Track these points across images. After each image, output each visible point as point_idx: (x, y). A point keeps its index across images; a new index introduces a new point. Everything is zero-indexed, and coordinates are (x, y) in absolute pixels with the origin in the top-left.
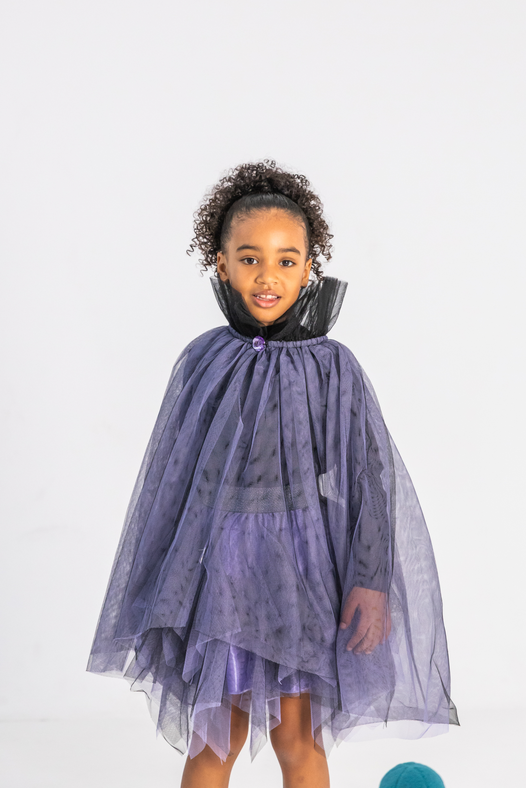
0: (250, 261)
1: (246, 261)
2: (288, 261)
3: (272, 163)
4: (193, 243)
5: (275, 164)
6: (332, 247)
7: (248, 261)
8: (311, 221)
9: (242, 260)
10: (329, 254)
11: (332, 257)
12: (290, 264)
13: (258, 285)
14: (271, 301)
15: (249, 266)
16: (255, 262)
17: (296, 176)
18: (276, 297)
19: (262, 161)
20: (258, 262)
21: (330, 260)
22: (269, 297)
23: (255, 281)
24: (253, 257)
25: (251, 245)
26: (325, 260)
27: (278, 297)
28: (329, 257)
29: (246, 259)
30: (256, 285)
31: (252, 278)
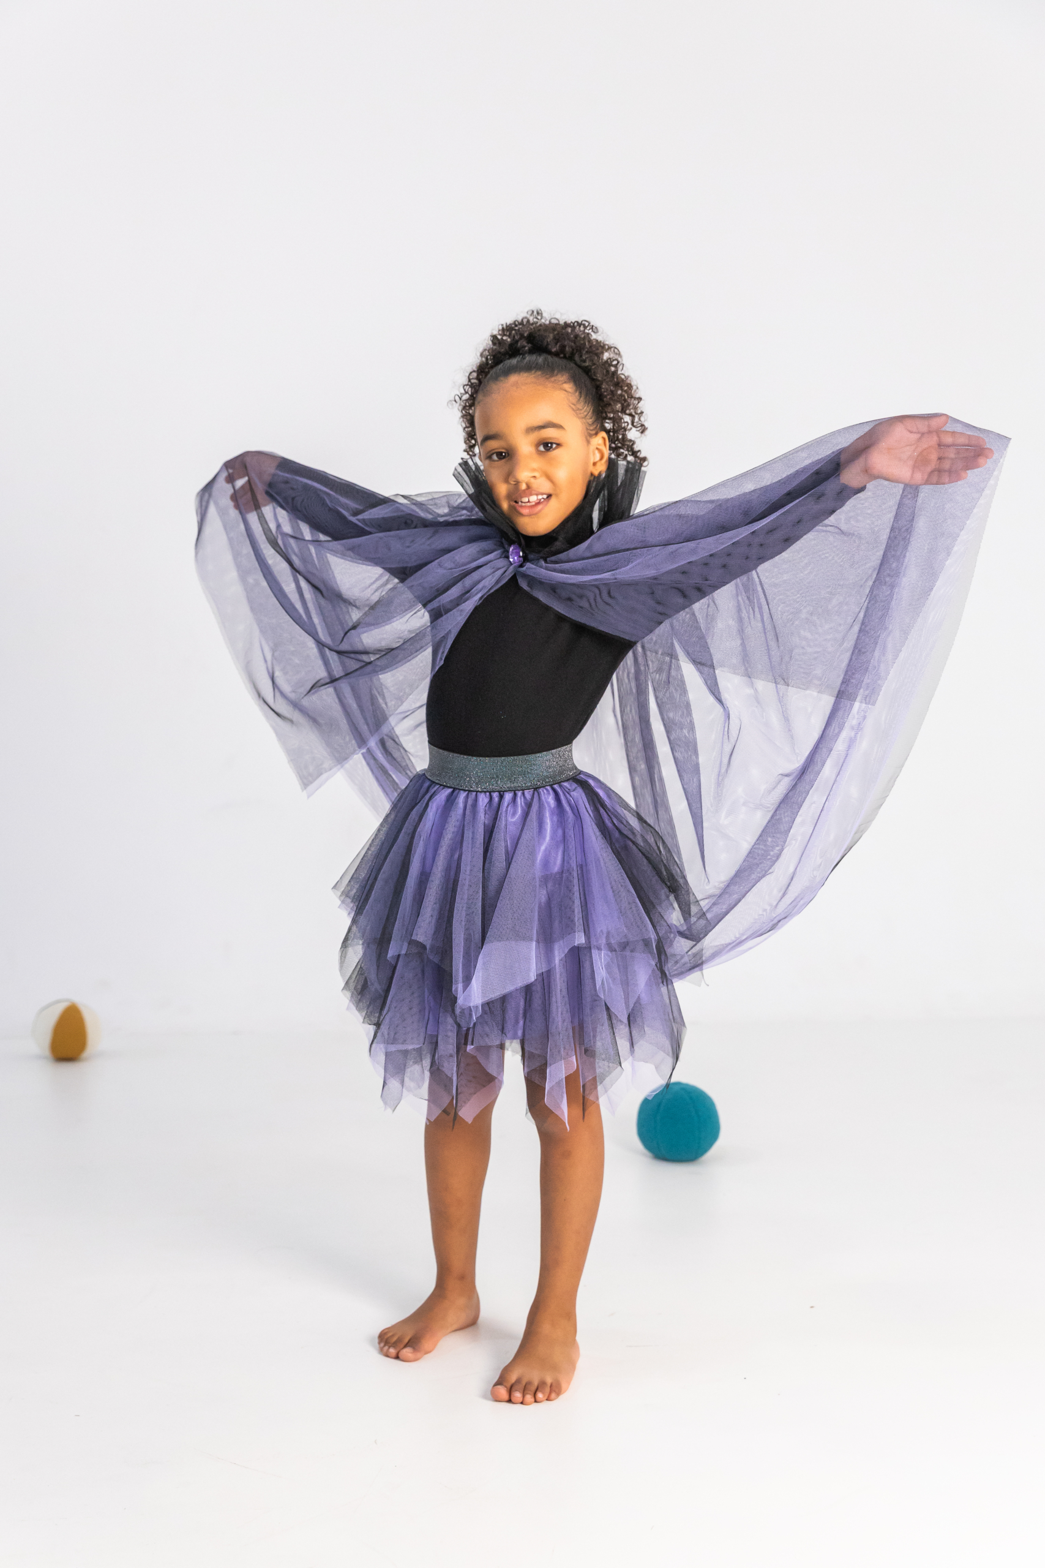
1: (495, 457)
2: (552, 443)
3: (538, 313)
5: (542, 314)
6: (644, 414)
7: (497, 456)
8: (598, 383)
9: (490, 457)
10: (642, 425)
11: (647, 428)
12: (554, 446)
17: (576, 324)
18: (543, 498)
19: (525, 315)
21: (647, 432)
22: (534, 499)
26: (638, 434)
27: (547, 497)
28: (643, 429)
29: (493, 454)
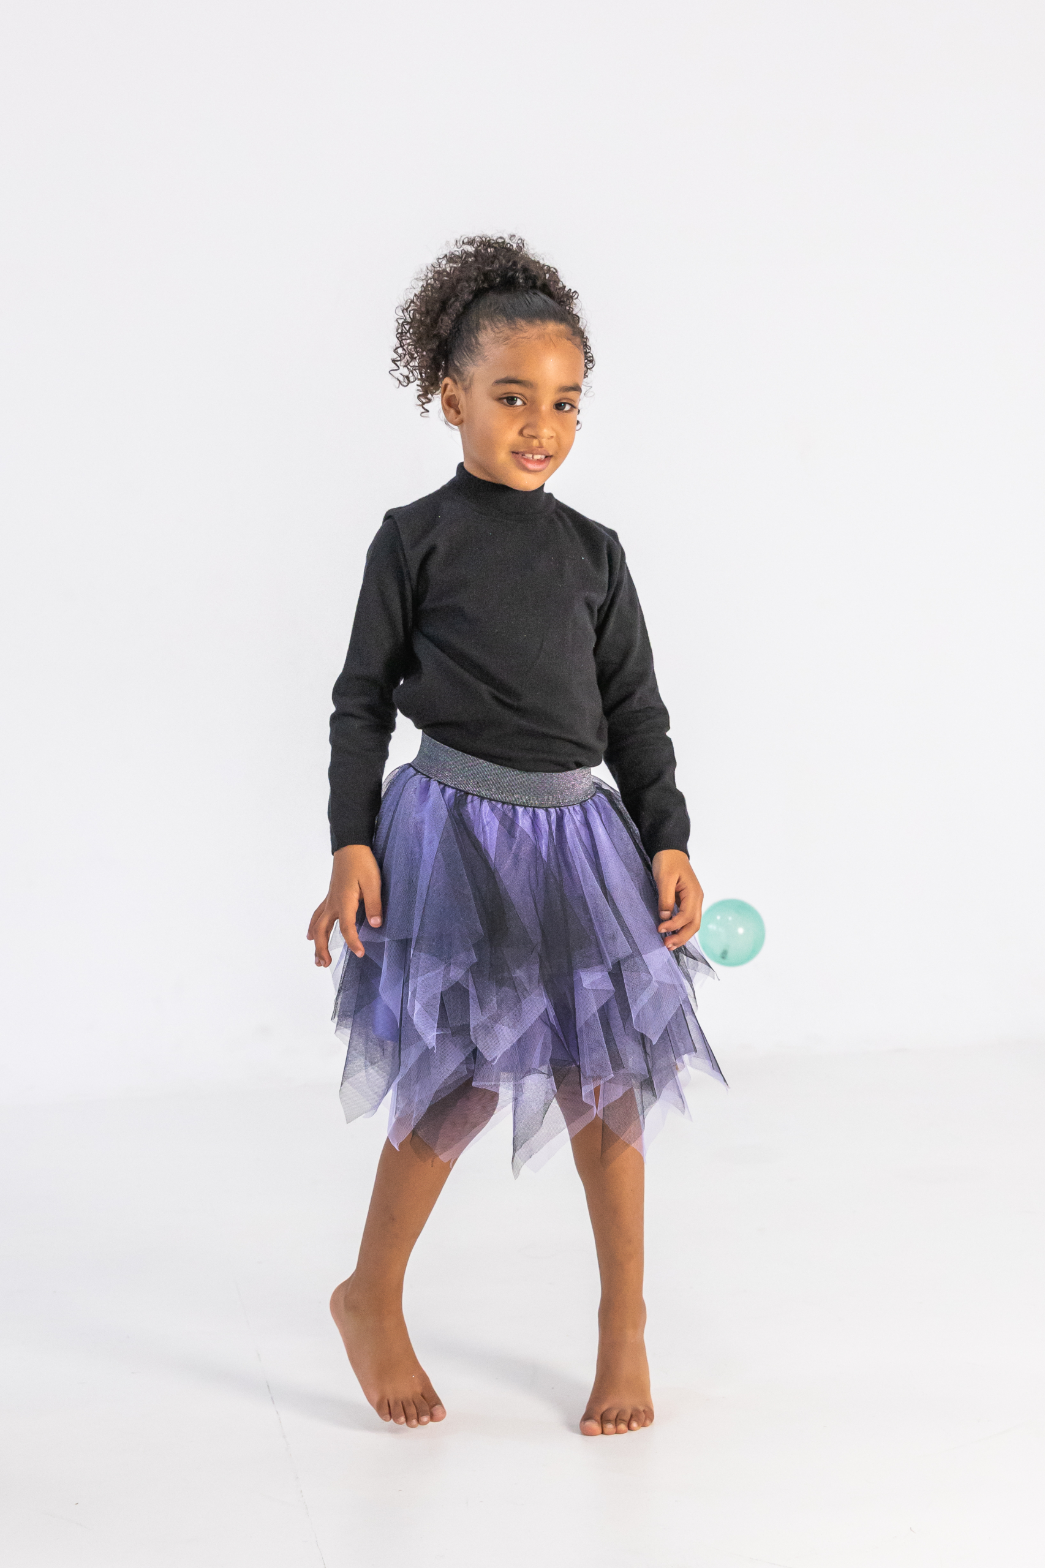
0: (511, 400)
1: (505, 400)
4: (395, 356)
7: (508, 400)
9: (499, 399)
13: (524, 438)
14: (539, 461)
15: (508, 408)
16: (519, 402)
18: (543, 457)
20: (524, 404)
22: (537, 457)
23: (521, 433)
24: (515, 395)
25: (520, 378)
27: (546, 457)
30: (521, 438)
31: (516, 428)
